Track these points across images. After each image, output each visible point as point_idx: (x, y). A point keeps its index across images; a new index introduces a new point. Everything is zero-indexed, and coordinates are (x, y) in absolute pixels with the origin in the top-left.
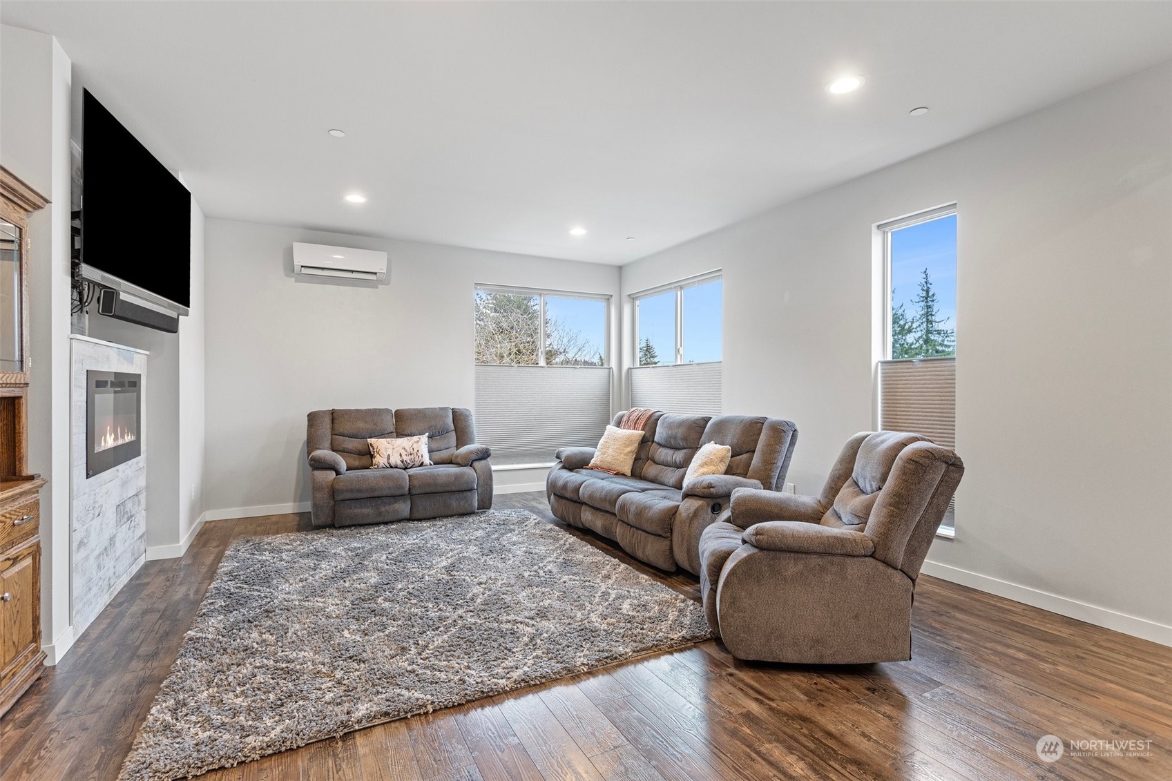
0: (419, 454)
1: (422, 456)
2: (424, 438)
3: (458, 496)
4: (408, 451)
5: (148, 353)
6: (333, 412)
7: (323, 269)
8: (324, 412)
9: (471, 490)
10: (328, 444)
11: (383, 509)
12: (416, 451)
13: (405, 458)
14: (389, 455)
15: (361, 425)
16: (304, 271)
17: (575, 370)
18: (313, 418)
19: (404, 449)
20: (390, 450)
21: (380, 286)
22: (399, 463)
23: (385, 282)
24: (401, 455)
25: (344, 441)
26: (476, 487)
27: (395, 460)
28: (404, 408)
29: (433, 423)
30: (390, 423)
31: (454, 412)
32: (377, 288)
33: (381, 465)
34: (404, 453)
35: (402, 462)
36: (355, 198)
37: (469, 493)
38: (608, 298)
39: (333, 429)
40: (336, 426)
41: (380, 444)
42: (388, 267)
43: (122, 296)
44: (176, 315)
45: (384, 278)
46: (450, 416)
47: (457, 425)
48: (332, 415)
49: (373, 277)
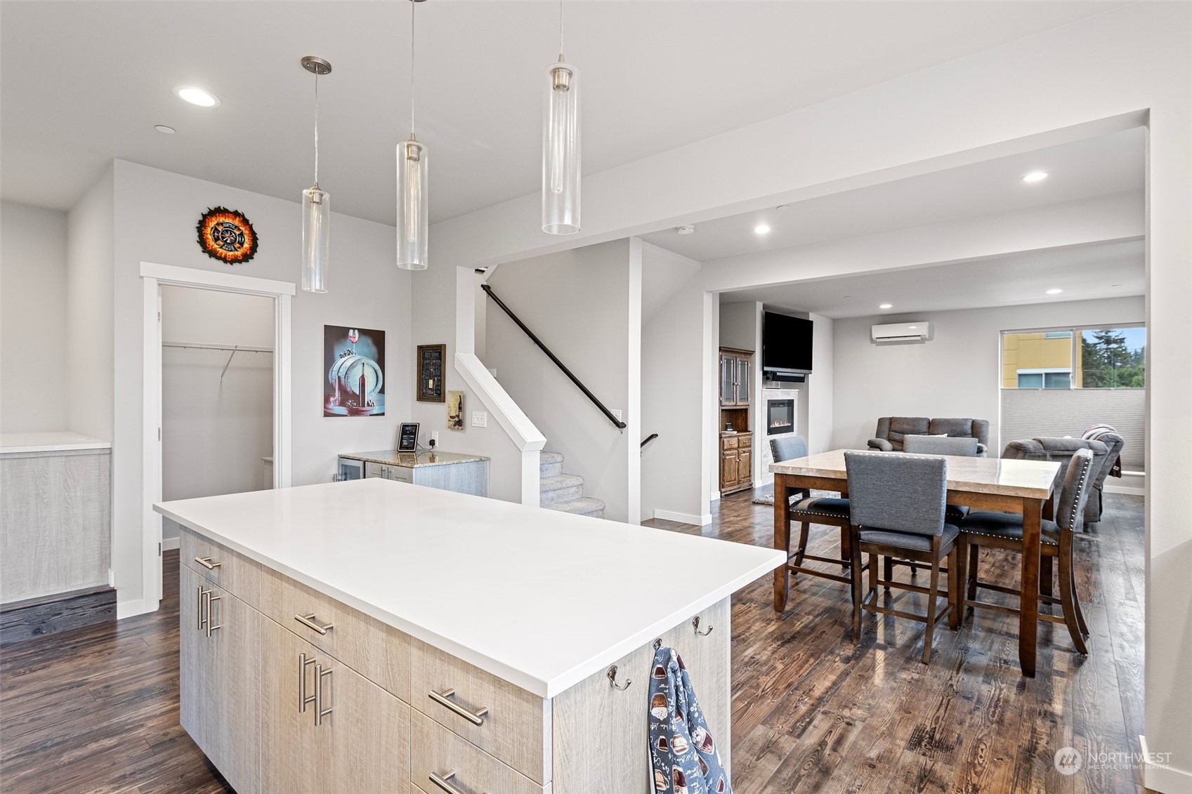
5: (798, 390)
6: (891, 419)
7: (889, 338)
8: (886, 418)
10: (886, 436)
15: (905, 426)
16: (878, 340)
18: (881, 421)
21: (926, 342)
23: (931, 339)
25: (893, 435)
28: (950, 418)
29: (954, 428)
30: (924, 427)
31: (973, 422)
32: (924, 343)
36: (886, 306)
39: (890, 428)
40: (892, 426)
41: (909, 437)
42: (931, 330)
43: (778, 374)
44: (803, 375)
45: (927, 337)
46: (970, 424)
47: (975, 431)
48: (891, 420)
49: (919, 338)
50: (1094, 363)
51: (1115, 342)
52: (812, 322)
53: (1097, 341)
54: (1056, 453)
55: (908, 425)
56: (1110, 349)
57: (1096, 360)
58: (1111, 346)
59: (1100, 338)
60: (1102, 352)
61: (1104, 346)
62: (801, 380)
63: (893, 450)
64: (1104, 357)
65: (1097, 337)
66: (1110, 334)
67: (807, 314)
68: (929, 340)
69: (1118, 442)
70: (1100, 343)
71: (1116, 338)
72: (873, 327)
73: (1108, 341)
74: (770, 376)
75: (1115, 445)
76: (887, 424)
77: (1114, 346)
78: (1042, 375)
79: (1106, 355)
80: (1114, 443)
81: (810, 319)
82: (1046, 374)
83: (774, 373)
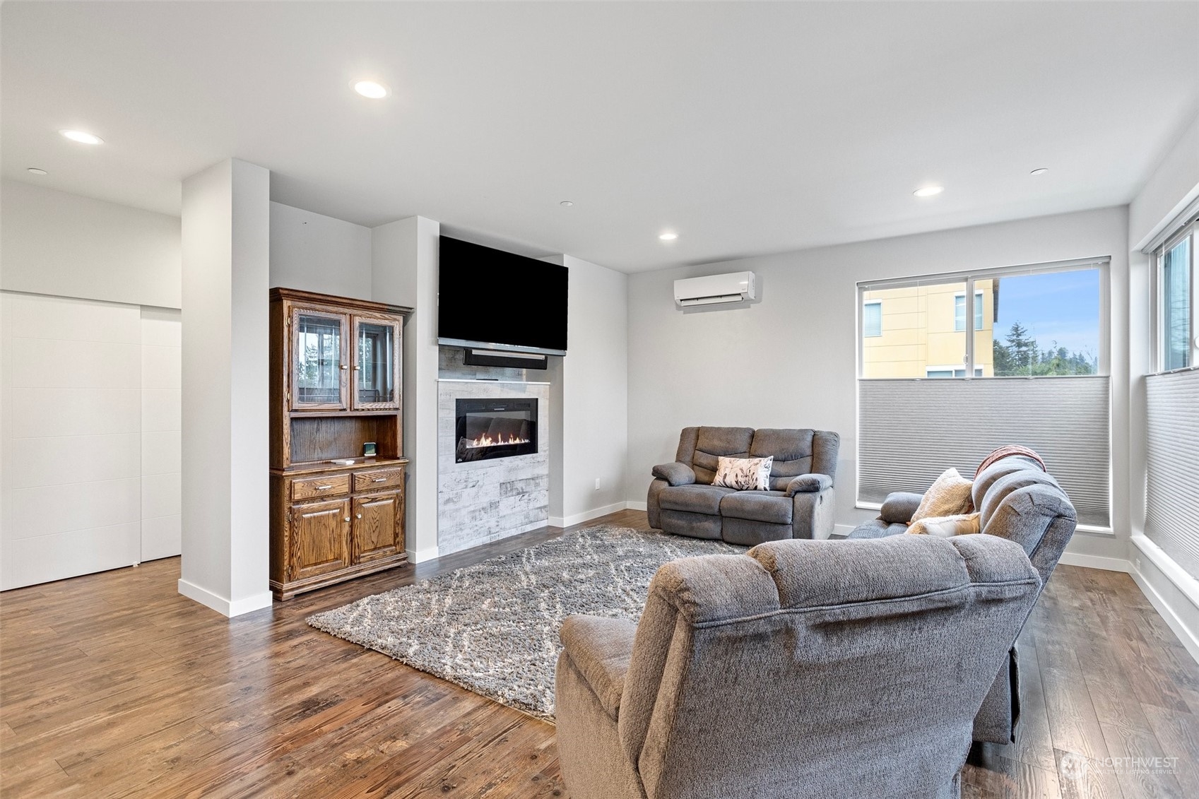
0: (754, 477)
1: (756, 480)
2: (768, 461)
3: (768, 527)
4: (745, 472)
5: (549, 383)
6: (698, 429)
7: (697, 299)
8: (693, 429)
9: (784, 524)
10: (688, 459)
11: (694, 524)
12: (751, 473)
13: (740, 479)
14: (726, 474)
15: (716, 443)
16: (684, 303)
17: (1027, 382)
18: (685, 433)
19: (742, 470)
20: (730, 469)
21: (752, 305)
22: (734, 484)
23: (758, 299)
24: (737, 476)
25: (701, 456)
26: (790, 521)
27: (731, 480)
28: (767, 428)
29: (784, 446)
30: (742, 443)
31: (815, 436)
32: (749, 307)
33: (717, 483)
34: (740, 474)
35: (737, 482)
36: (668, 236)
37: (781, 527)
38: (1107, 261)
39: (697, 445)
40: (699, 442)
41: (724, 462)
42: (758, 285)
43: (474, 352)
44: (542, 357)
45: (752, 296)
46: (809, 438)
47: (815, 451)
48: (698, 432)
49: (739, 298)
50: (1007, 365)
51: (1026, 345)
52: (567, 269)
53: (1009, 344)
54: (836, 613)
55: (721, 440)
56: (1021, 352)
57: (1008, 362)
58: (1021, 349)
59: (1013, 341)
60: (1014, 355)
61: (1016, 349)
62: (540, 365)
63: (697, 482)
64: (1016, 359)
65: (1009, 341)
66: (1020, 338)
67: (560, 256)
68: (755, 303)
69: (1060, 516)
70: (1012, 346)
71: (1026, 341)
72: (676, 283)
73: (1019, 345)
74: (461, 356)
75: (1051, 525)
76: (693, 436)
77: (1024, 349)
78: (952, 372)
79: (1017, 358)
80: (1048, 520)
81: (565, 266)
82: (956, 371)
83: (468, 351)
